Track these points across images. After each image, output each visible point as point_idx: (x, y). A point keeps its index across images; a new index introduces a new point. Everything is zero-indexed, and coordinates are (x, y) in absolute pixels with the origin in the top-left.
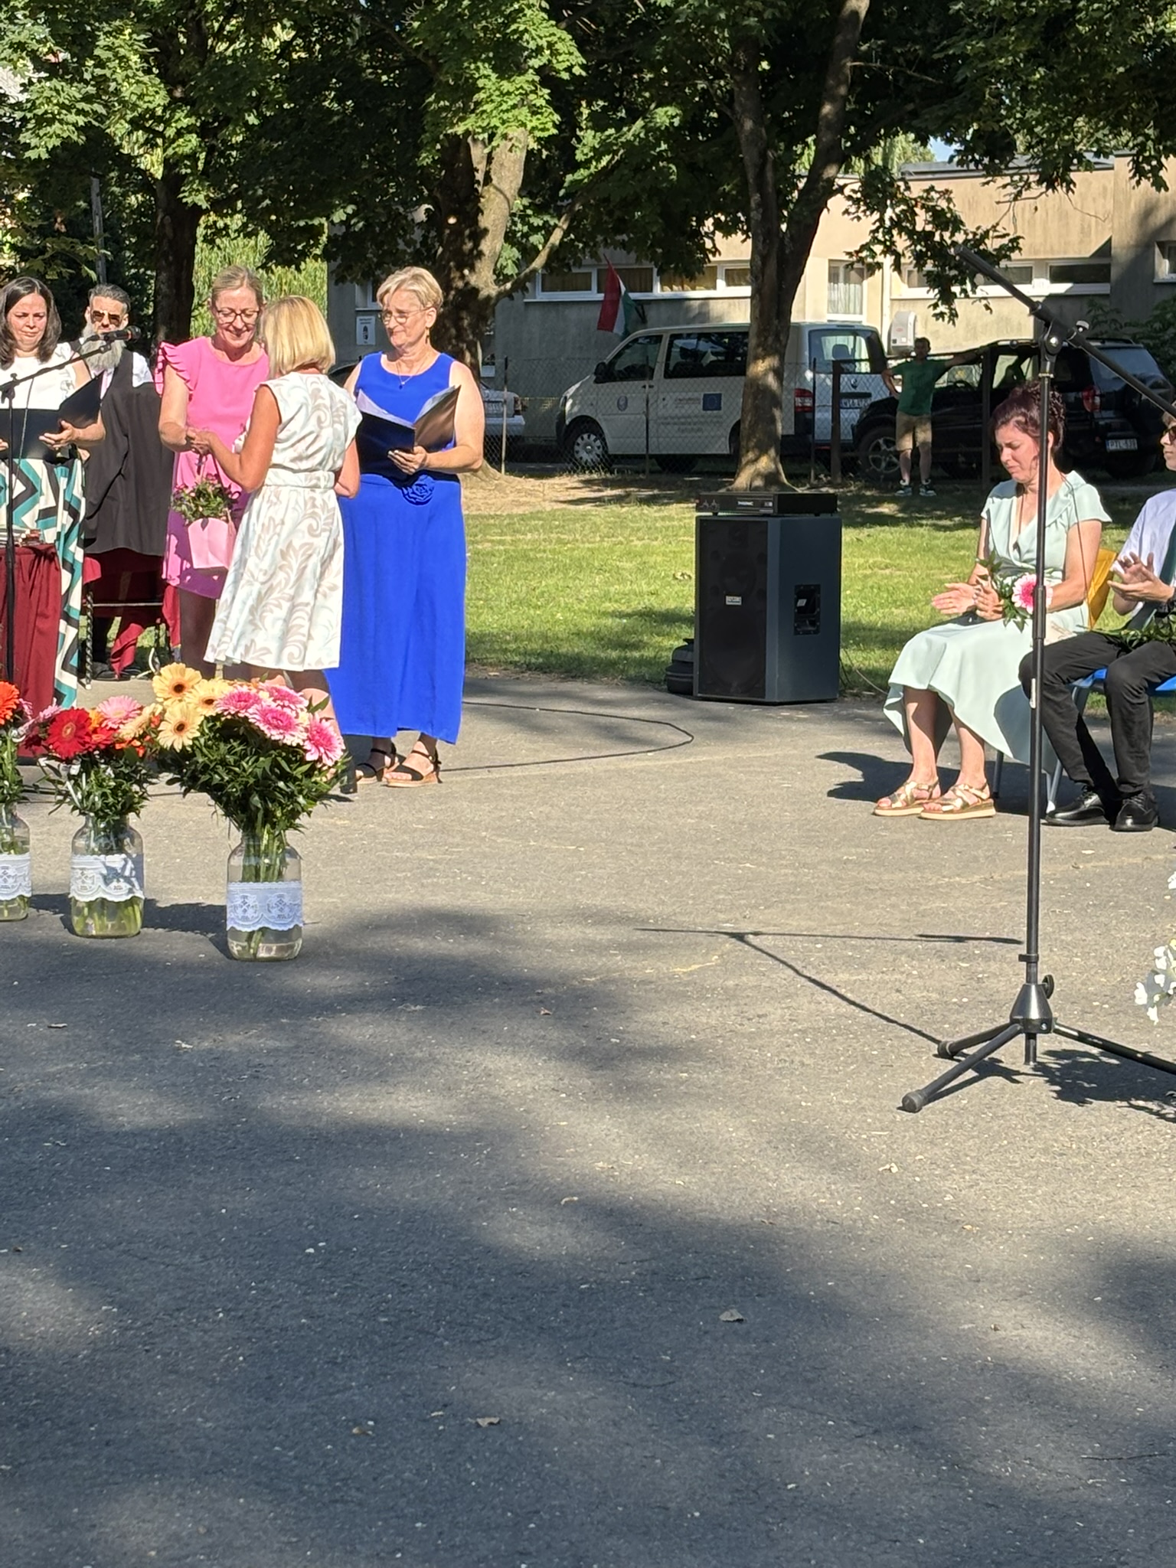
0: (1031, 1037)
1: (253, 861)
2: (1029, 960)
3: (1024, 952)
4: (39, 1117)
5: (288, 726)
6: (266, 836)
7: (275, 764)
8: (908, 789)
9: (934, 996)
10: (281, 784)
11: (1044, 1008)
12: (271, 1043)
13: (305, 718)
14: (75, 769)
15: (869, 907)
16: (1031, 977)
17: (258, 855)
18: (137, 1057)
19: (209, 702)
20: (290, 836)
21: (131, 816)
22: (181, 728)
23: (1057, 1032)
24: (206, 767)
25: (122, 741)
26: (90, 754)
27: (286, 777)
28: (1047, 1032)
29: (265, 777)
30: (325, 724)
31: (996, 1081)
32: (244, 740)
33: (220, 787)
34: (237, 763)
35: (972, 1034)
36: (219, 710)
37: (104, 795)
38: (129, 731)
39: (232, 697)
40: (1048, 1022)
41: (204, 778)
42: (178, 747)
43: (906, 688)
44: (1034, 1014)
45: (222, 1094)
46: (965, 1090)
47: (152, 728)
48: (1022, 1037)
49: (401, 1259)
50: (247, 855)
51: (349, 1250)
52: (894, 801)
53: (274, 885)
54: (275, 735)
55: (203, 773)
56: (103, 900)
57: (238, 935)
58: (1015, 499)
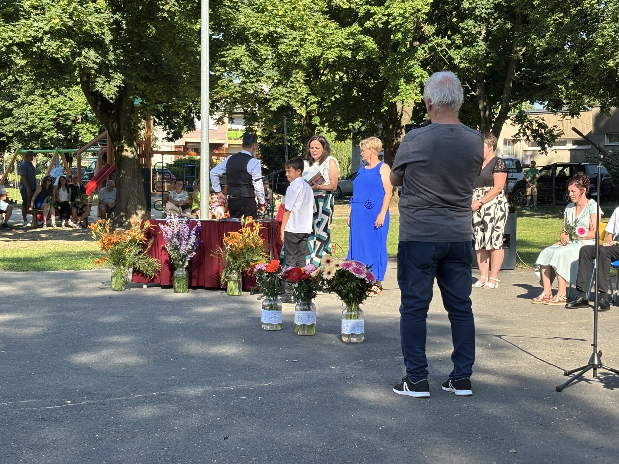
0: (595, 369)
1: (350, 313)
2: (594, 345)
3: (593, 343)
4: (293, 387)
5: (361, 273)
6: (354, 306)
7: (357, 285)
8: (542, 295)
9: (560, 357)
10: (358, 290)
11: (599, 360)
12: (358, 367)
13: (366, 271)
14: (296, 286)
15: (535, 330)
16: (595, 351)
17: (351, 311)
18: (319, 370)
19: (337, 265)
20: (361, 305)
21: (313, 299)
22: (329, 273)
23: (603, 368)
24: (336, 285)
25: (311, 277)
26: (301, 281)
27: (359, 288)
28: (600, 368)
29: (354, 288)
30: (371, 273)
31: (584, 383)
32: (348, 277)
33: (340, 291)
34: (345, 284)
35: (574, 369)
36: (340, 268)
37: (304, 293)
38: (314, 274)
39: (344, 264)
40: (600, 365)
41: (336, 288)
42: (329, 279)
43: (541, 266)
44: (596, 362)
45: (346, 382)
46: (575, 385)
47: (321, 273)
48: (592, 369)
49: (408, 431)
50: (348, 311)
51: (392, 428)
52: (538, 299)
53: (356, 320)
54: (357, 275)
55: (335, 287)
56: (304, 325)
57: (345, 335)
58: (574, 208)
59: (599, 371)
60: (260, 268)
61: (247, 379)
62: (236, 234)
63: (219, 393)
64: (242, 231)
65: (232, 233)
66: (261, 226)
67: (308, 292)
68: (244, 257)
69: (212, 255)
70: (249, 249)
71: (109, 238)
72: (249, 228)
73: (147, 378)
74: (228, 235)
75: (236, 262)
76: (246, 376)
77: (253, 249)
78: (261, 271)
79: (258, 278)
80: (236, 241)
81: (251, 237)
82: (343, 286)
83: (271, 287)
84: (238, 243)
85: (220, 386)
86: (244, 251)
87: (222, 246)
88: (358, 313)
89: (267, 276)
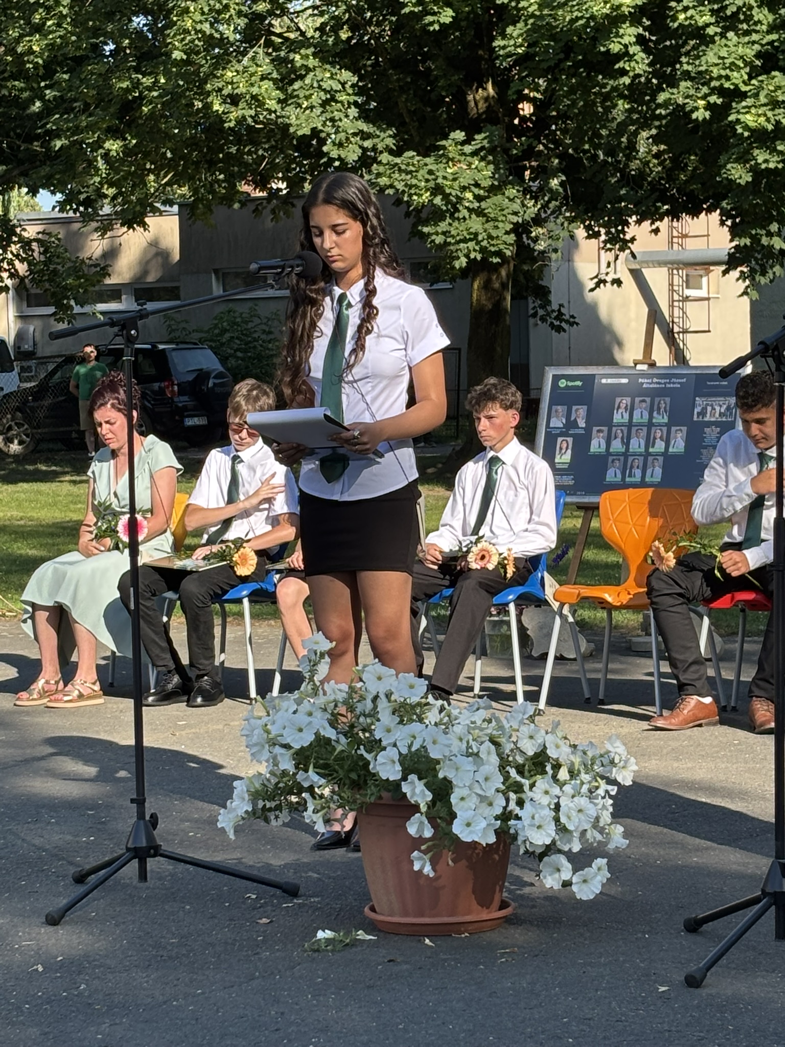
0: (142, 861)
2: (139, 801)
9: (68, 837)
11: (151, 838)
16: (141, 815)
23: (162, 855)
28: (154, 856)
35: (98, 863)
40: (154, 850)
43: (34, 605)
44: (143, 843)
52: (31, 695)
58: (112, 461)
59: (151, 863)
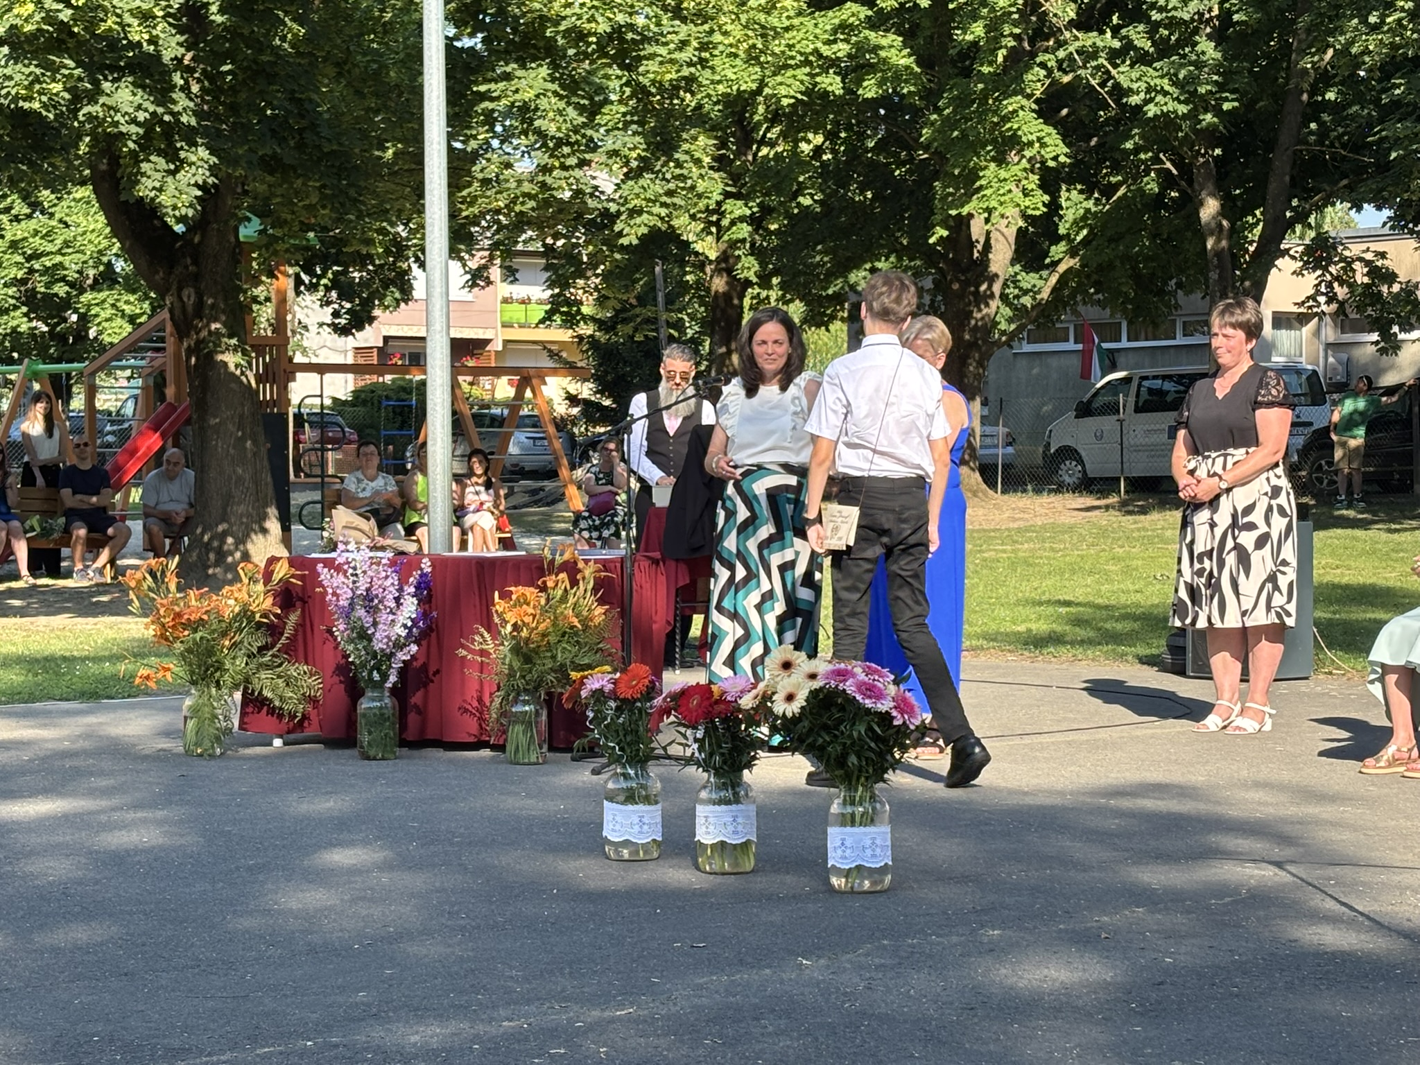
1: (849, 810)
4: (696, 1020)
5: (878, 696)
6: (860, 789)
7: (870, 729)
8: (1390, 750)
10: (873, 745)
12: (877, 961)
13: (892, 690)
14: (700, 734)
17: (853, 803)
18: (768, 971)
19: (813, 676)
20: (881, 785)
21: (746, 772)
22: (790, 698)
24: (811, 730)
25: (740, 710)
26: (713, 722)
27: (876, 738)
29: (860, 739)
32: (842, 708)
33: (822, 749)
34: (836, 727)
36: (821, 684)
37: (722, 755)
38: (747, 702)
39: (832, 673)
41: (810, 740)
42: (789, 715)
43: (1383, 666)
45: (844, 1002)
47: (767, 697)
50: (844, 803)
53: (868, 829)
54: (868, 703)
55: (807, 736)
56: (723, 843)
57: (838, 872)
60: (597, 686)
61: (566, 999)
62: (530, 592)
63: (489, 1040)
64: (544, 582)
65: (517, 591)
66: (600, 571)
67: (731, 751)
68: (554, 657)
69: (463, 652)
70: (565, 633)
71: (177, 609)
72: (563, 576)
73: (289, 1000)
74: (505, 596)
75: (530, 672)
76: (563, 991)
77: (576, 634)
78: (598, 694)
79: (591, 715)
80: (530, 610)
81: (571, 600)
82: (829, 733)
83: (629, 739)
84: (534, 616)
85: (491, 1020)
86: (552, 639)
87: (490, 627)
88: (874, 809)
89: (618, 708)
